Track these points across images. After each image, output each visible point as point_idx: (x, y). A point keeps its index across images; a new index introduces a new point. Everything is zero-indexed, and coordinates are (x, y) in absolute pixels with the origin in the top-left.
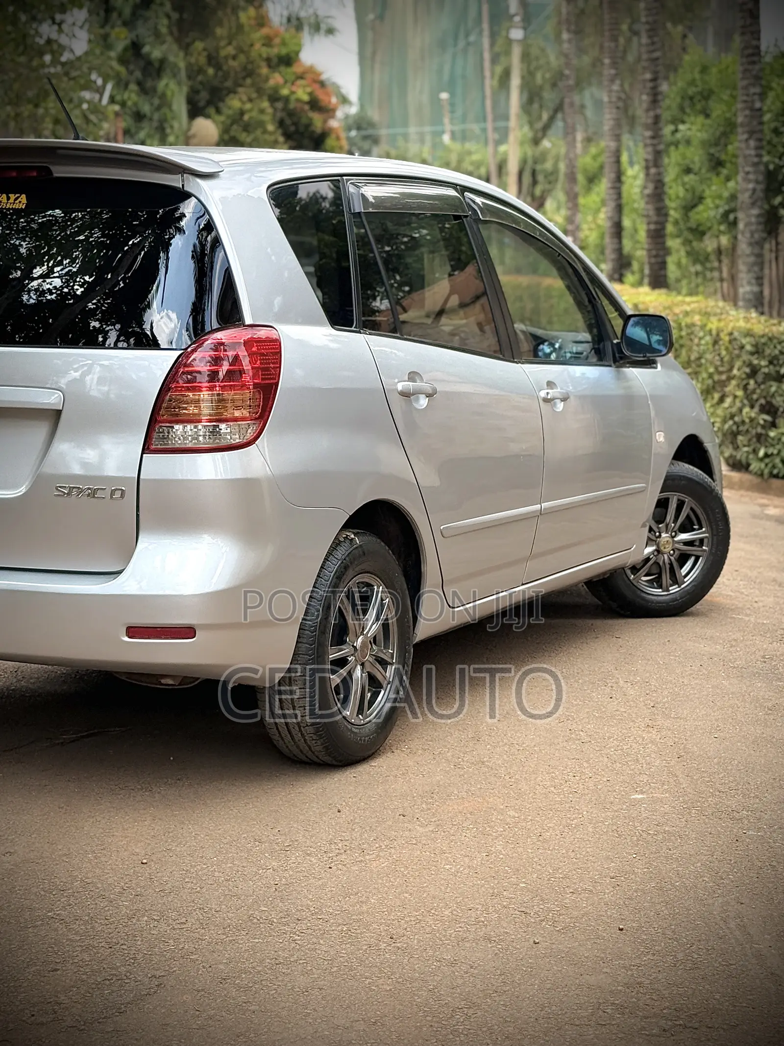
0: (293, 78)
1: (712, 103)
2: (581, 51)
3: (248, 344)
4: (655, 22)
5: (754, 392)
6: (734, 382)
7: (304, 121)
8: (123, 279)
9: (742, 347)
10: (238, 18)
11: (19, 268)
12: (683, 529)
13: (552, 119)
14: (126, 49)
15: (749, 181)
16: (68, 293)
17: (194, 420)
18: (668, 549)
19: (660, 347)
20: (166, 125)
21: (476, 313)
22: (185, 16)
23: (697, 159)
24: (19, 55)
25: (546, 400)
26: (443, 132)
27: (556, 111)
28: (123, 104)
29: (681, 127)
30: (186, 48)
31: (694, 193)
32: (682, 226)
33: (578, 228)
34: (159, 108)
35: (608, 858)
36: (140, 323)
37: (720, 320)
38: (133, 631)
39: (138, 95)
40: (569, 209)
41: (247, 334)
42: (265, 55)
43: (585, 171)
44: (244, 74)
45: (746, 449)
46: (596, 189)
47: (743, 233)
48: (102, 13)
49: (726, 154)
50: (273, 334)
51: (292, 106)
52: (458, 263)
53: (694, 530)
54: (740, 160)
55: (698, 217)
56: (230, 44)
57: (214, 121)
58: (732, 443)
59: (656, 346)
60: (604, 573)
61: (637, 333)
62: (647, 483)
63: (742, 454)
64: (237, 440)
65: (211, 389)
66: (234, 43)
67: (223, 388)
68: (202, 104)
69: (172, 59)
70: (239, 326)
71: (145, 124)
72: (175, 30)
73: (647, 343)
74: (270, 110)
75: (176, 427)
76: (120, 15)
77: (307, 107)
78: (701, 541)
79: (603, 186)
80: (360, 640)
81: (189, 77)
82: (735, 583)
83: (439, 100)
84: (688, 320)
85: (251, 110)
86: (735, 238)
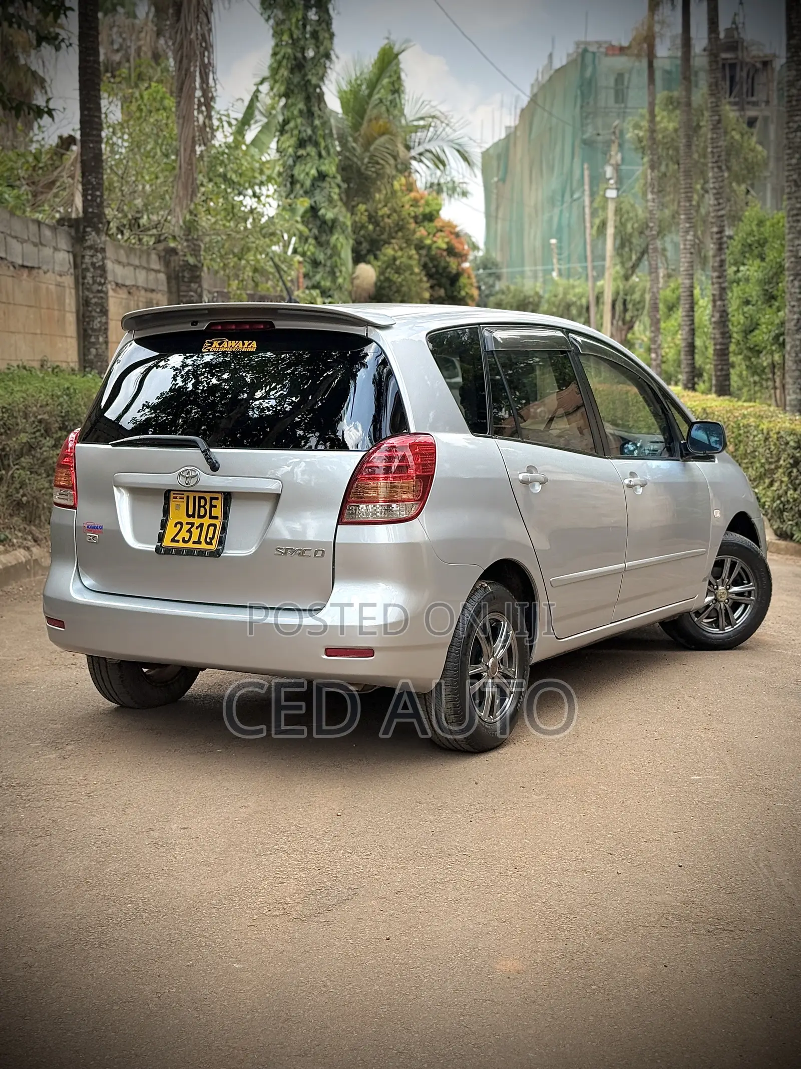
0: (435, 230)
1: (766, 249)
2: (663, 206)
3: (412, 446)
4: (721, 188)
5: (796, 478)
6: (781, 470)
7: (443, 264)
8: (321, 400)
9: (787, 443)
10: (392, 185)
11: (245, 392)
12: (736, 583)
13: (639, 259)
14: (306, 212)
15: (795, 313)
16: (280, 410)
17: (374, 501)
18: (724, 598)
19: (718, 446)
20: (336, 270)
21: (578, 419)
22: (352, 185)
23: (754, 293)
24: (229, 221)
25: (629, 486)
26: (553, 270)
27: (643, 254)
28: (303, 254)
29: (742, 268)
30: (352, 210)
31: (752, 320)
32: (742, 346)
33: (659, 347)
34: (331, 257)
35: (672, 819)
36: (335, 431)
37: (770, 422)
38: (330, 651)
39: (315, 247)
40: (652, 332)
41: (411, 440)
42: (413, 214)
43: (666, 301)
44: (396, 229)
45: (790, 523)
46: (675, 316)
47: (789, 353)
48: (288, 185)
49: (778, 290)
50: (428, 439)
51: (433, 253)
52: (563, 382)
53: (744, 584)
54: (787, 296)
55: (754, 339)
56: (386, 206)
57: (373, 266)
58: (780, 518)
59: (714, 445)
60: (674, 616)
61: (699, 435)
62: (707, 548)
63: (787, 527)
64: (404, 515)
65: (386, 479)
66: (389, 205)
67: (394, 478)
68: (364, 252)
69: (341, 219)
70: (405, 434)
71: (320, 269)
72: (343, 196)
73: (707, 442)
74: (416, 257)
75: (361, 506)
76: (302, 186)
77: (445, 254)
78: (750, 592)
79: (680, 314)
80: (491, 660)
81: (354, 232)
82: (778, 626)
83: (550, 244)
84: (745, 422)
85: (402, 257)
86: (784, 356)
